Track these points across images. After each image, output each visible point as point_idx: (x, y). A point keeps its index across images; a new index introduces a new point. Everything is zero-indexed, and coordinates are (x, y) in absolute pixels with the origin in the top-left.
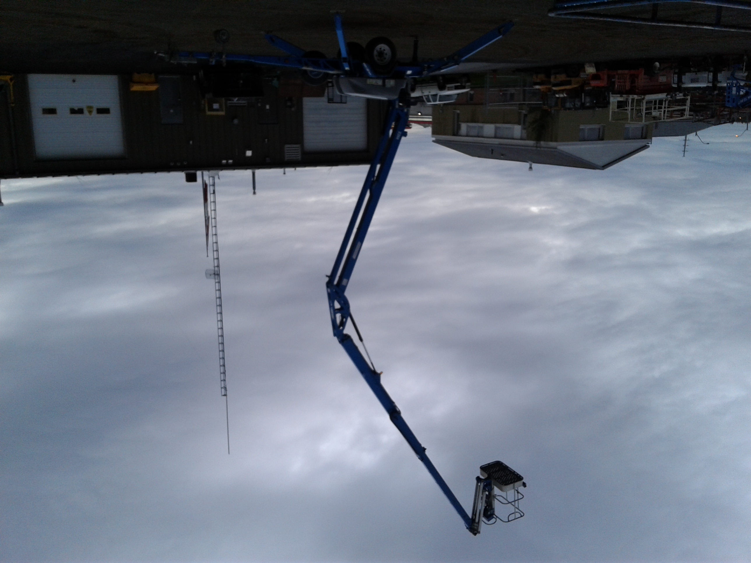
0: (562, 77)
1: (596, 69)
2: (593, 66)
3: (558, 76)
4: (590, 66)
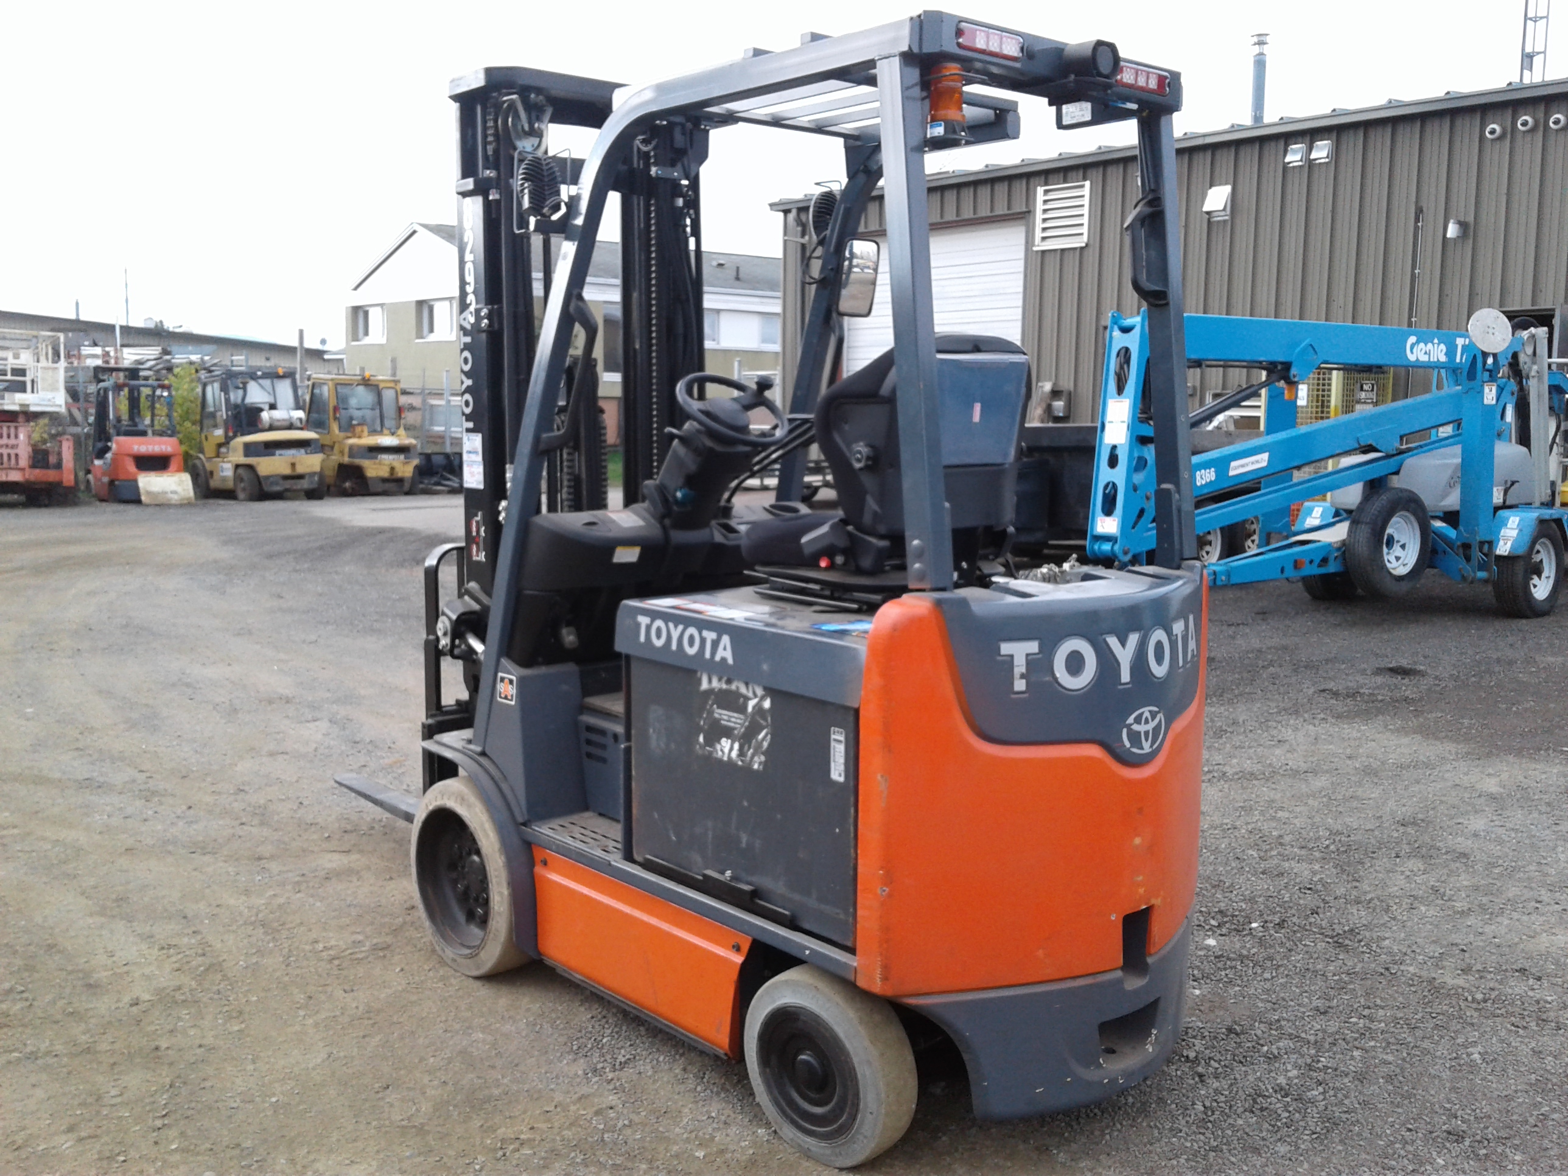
0: (271, 466)
1: (137, 488)
2: (148, 493)
3: (287, 471)
4: (166, 493)
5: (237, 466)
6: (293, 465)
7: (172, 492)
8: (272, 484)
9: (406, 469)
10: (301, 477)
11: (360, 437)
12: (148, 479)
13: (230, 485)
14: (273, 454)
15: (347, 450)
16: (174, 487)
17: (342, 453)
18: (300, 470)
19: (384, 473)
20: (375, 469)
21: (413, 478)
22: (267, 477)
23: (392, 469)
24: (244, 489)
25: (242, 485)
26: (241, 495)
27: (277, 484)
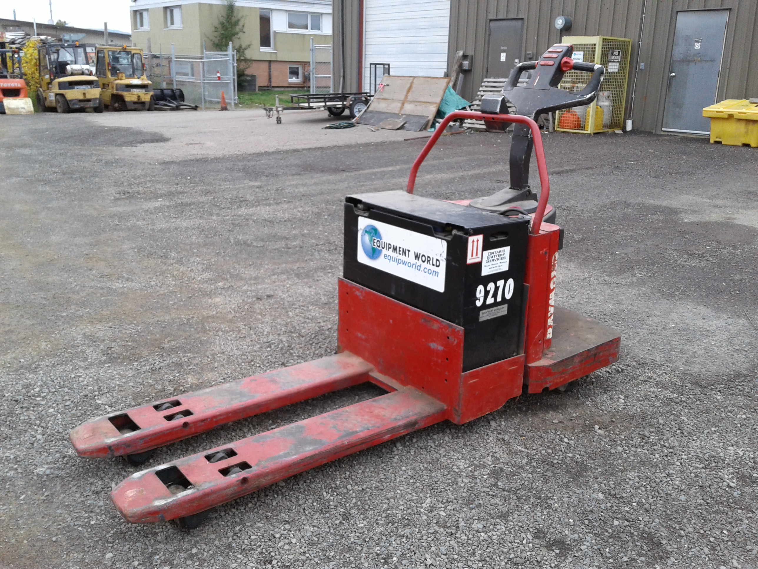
1: (3, 106)
5: (57, 95)
6: (84, 94)
7: (22, 108)
8: (74, 104)
9: (146, 97)
10: (89, 100)
11: (121, 80)
12: (8, 101)
13: (54, 104)
14: (74, 88)
15: (115, 87)
16: (23, 106)
17: (113, 88)
18: (88, 97)
19: (135, 99)
20: (130, 97)
21: (150, 102)
22: (71, 101)
23: (139, 97)
24: (60, 107)
25: (59, 104)
26: (59, 110)
27: (76, 104)
